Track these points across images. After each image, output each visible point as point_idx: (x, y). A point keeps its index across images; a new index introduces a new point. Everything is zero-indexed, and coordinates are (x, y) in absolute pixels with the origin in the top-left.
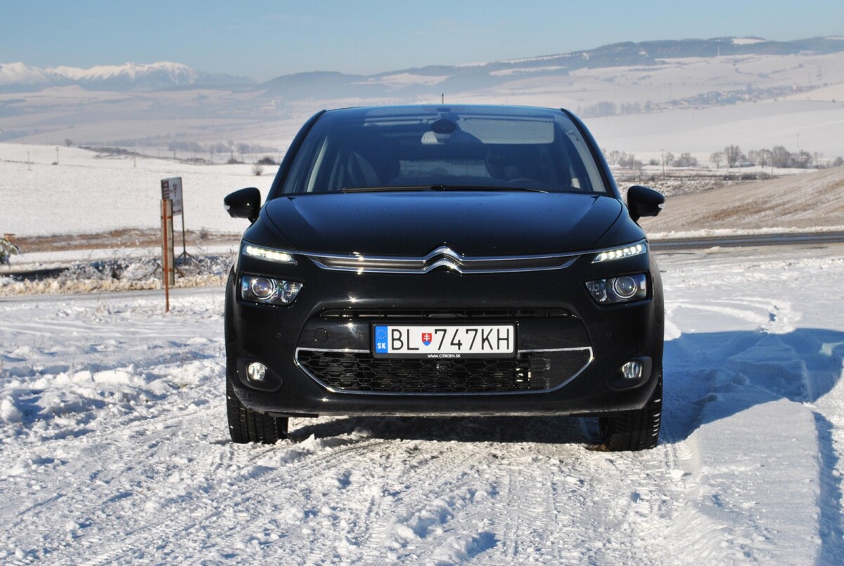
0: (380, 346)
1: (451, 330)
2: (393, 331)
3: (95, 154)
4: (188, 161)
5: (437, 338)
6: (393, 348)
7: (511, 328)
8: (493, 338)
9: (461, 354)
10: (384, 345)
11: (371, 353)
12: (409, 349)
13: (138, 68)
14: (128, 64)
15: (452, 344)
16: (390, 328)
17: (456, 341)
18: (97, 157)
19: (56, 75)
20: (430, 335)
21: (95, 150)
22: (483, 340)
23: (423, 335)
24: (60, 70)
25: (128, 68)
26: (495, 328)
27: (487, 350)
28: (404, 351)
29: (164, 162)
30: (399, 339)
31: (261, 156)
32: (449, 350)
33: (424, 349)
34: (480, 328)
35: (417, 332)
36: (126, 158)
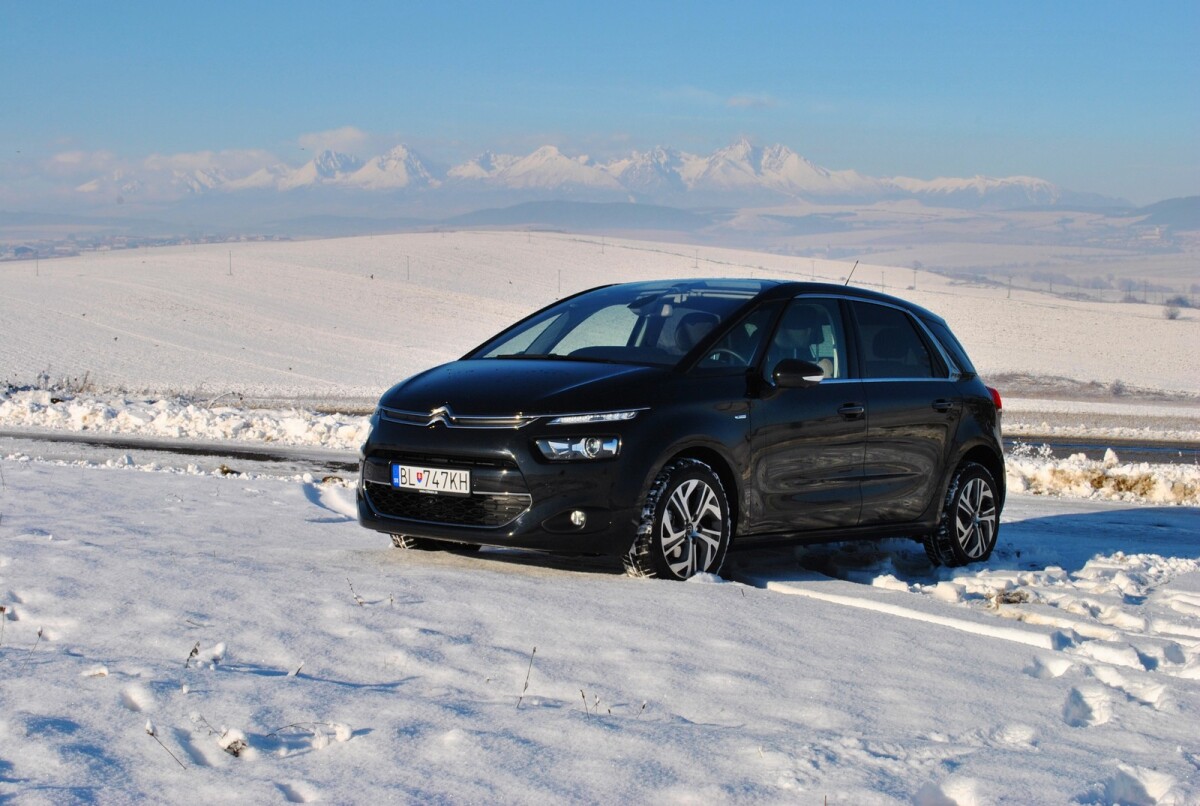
3: (949, 280)
4: (1067, 296)
13: (990, 183)
14: (977, 176)
18: (952, 284)
19: (892, 186)
21: (947, 276)
24: (898, 181)
25: (978, 182)
29: (1037, 294)
31: (1170, 296)
36: (986, 287)
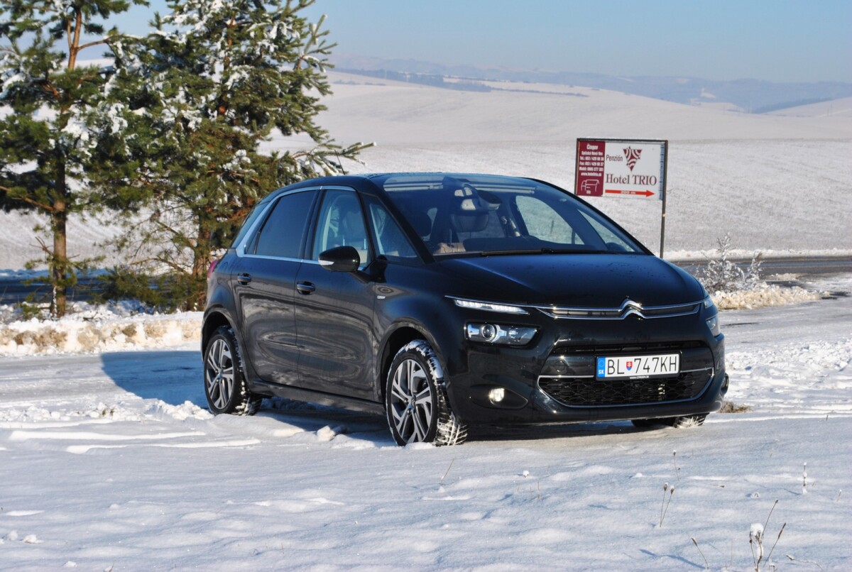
0: (600, 372)
1: (644, 358)
2: (609, 361)
5: (635, 364)
6: (609, 374)
7: (677, 356)
8: (667, 364)
9: (650, 376)
10: (602, 371)
11: (595, 378)
12: (618, 373)
15: (644, 369)
16: (607, 359)
17: (646, 367)
20: (631, 363)
22: (663, 365)
23: (627, 363)
26: (669, 356)
27: (664, 372)
28: (615, 375)
30: (612, 367)
32: (642, 374)
33: (628, 373)
34: (660, 356)
35: (622, 361)
